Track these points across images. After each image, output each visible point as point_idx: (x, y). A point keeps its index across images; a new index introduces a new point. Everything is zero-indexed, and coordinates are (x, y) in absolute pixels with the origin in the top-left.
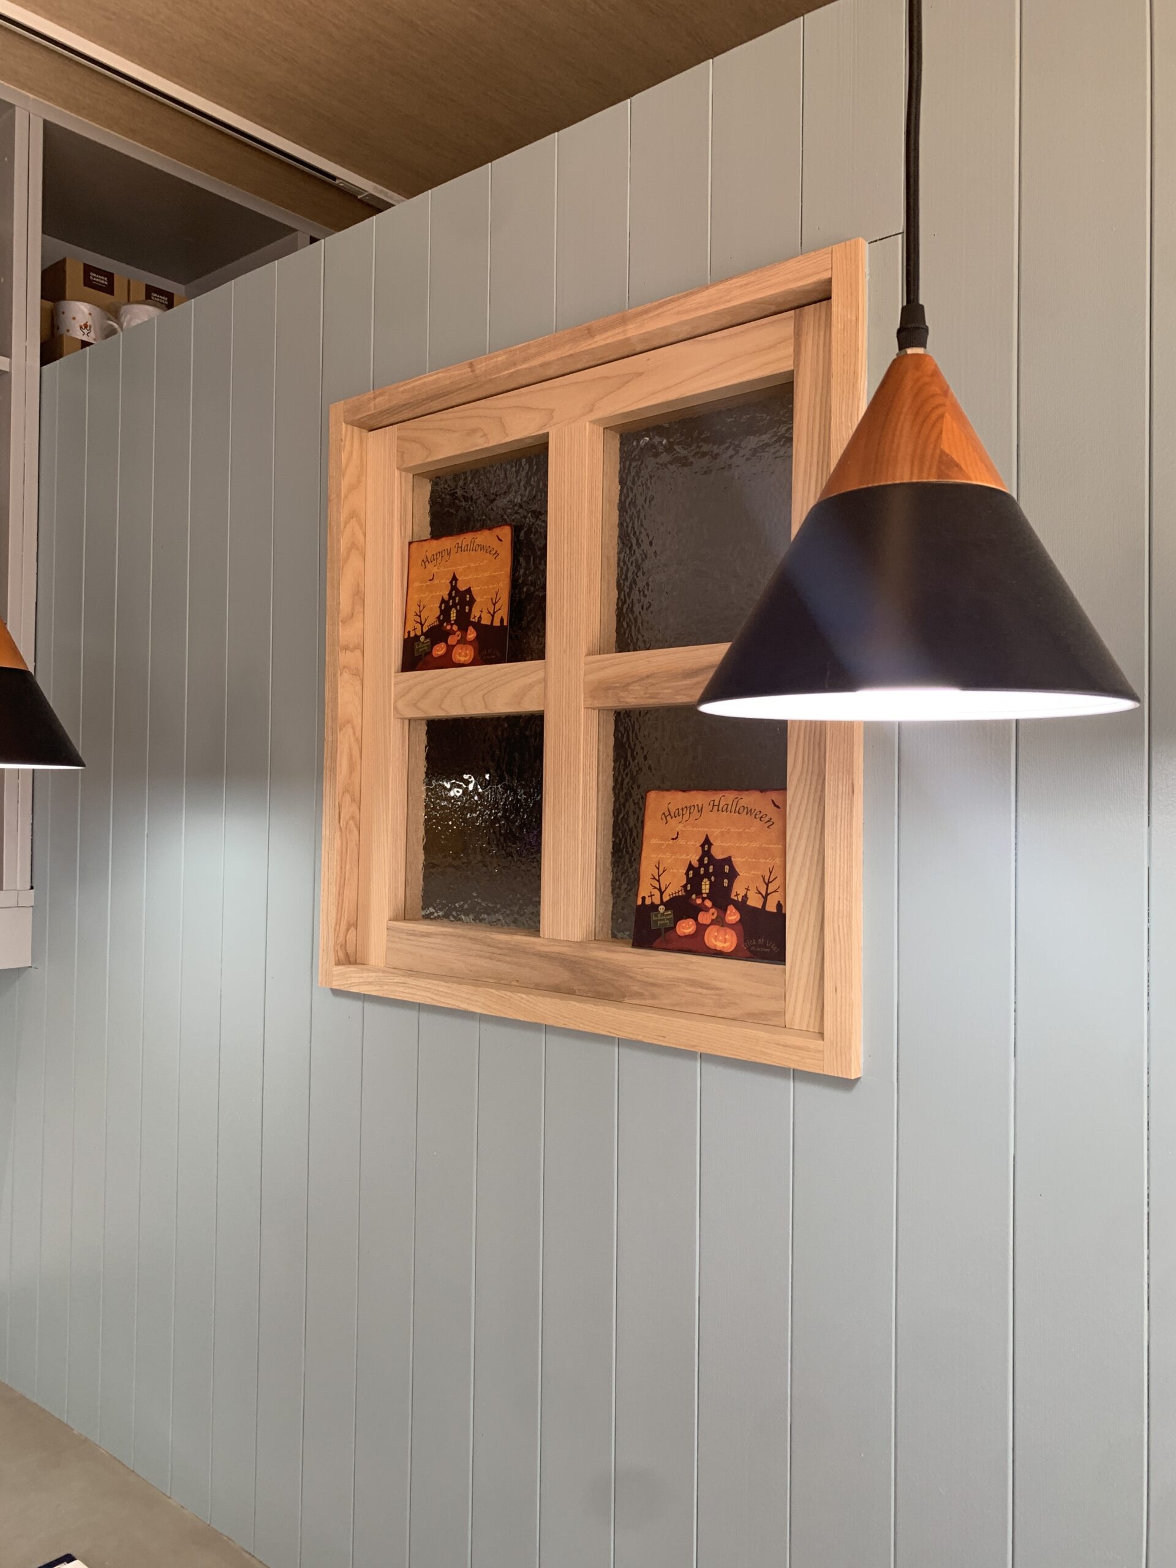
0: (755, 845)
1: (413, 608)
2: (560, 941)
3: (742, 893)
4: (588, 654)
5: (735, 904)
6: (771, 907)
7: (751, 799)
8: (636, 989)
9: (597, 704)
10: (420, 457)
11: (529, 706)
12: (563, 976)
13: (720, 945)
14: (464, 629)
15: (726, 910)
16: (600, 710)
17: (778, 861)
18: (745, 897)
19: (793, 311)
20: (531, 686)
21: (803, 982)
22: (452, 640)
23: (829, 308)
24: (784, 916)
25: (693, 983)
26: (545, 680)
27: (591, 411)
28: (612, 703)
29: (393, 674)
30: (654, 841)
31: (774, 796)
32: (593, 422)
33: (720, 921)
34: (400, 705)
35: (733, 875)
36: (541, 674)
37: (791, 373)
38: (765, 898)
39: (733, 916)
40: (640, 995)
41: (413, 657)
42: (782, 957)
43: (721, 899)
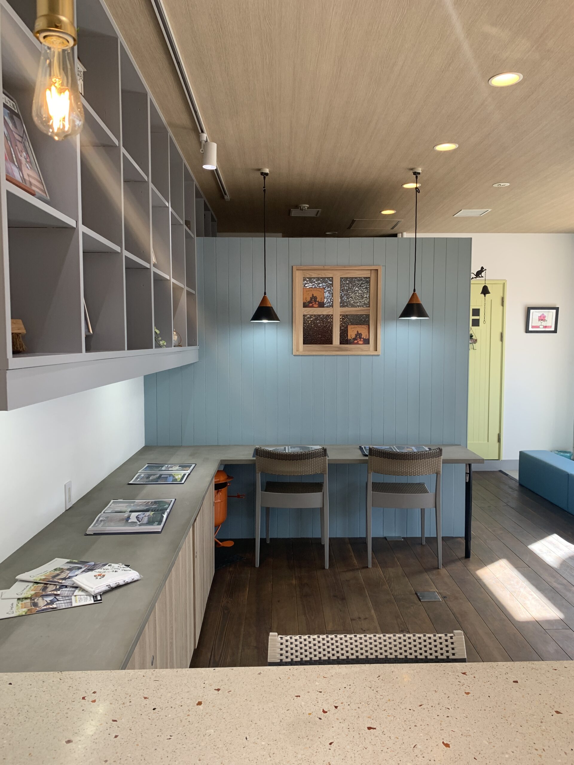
1: (304, 298)
2: (336, 345)
4: (339, 307)
7: (364, 326)
11: (330, 314)
12: (337, 349)
14: (315, 302)
16: (341, 314)
17: (369, 333)
19: (370, 270)
21: (372, 346)
22: (313, 304)
23: (377, 271)
24: (370, 339)
27: (341, 276)
29: (303, 308)
30: (350, 331)
31: (367, 325)
34: (304, 313)
35: (362, 335)
36: (332, 310)
37: (370, 277)
41: (305, 305)
42: (369, 344)
43: (360, 338)
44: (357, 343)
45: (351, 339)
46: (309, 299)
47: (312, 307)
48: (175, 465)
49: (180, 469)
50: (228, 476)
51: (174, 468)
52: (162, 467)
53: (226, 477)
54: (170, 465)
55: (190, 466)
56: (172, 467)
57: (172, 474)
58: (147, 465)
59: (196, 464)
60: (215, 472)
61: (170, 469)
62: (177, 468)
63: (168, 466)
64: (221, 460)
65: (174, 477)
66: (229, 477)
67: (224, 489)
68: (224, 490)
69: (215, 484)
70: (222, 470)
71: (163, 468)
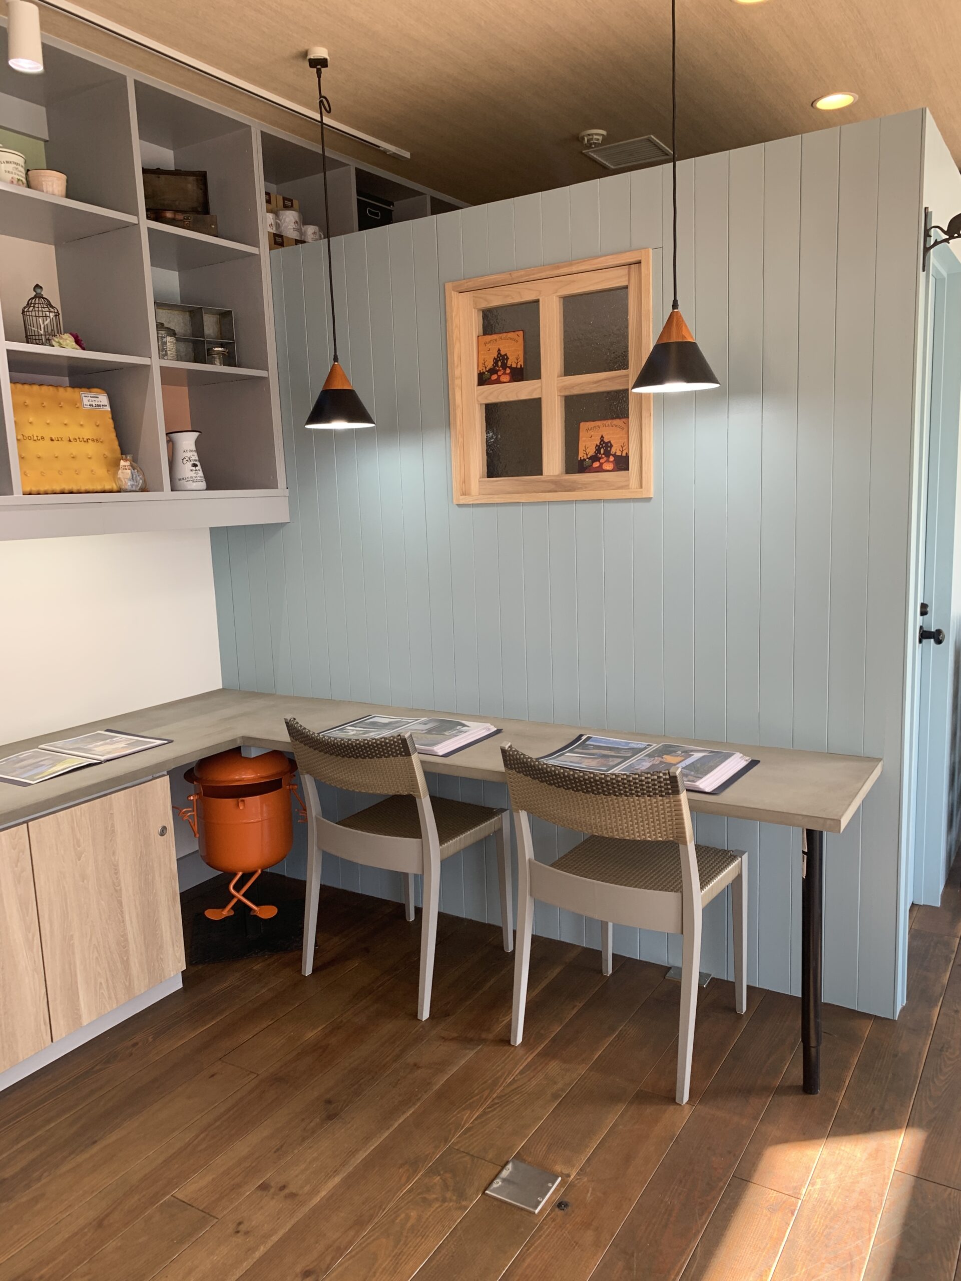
0: (618, 436)
1: (481, 361)
2: (551, 476)
3: (614, 451)
4: (558, 377)
5: (612, 455)
6: (624, 454)
7: (617, 422)
8: (579, 486)
9: (562, 394)
10: (484, 305)
11: (535, 396)
12: (552, 487)
13: (608, 468)
14: (505, 369)
15: (609, 457)
16: (561, 396)
17: (626, 440)
18: (616, 453)
19: (627, 266)
20: (535, 389)
21: (635, 474)
22: (499, 373)
23: (640, 266)
24: (629, 456)
25: (599, 481)
26: (541, 387)
27: (556, 292)
28: (567, 393)
29: (475, 387)
30: (584, 439)
31: (624, 420)
32: (556, 296)
33: (608, 461)
34: (479, 399)
35: (611, 446)
36: (540, 385)
37: (627, 285)
38: (622, 452)
39: (612, 458)
40: (581, 488)
41: (483, 380)
42: (627, 469)
43: (608, 454)
44: (600, 470)
45: (584, 460)
46: (490, 364)
47: (498, 381)
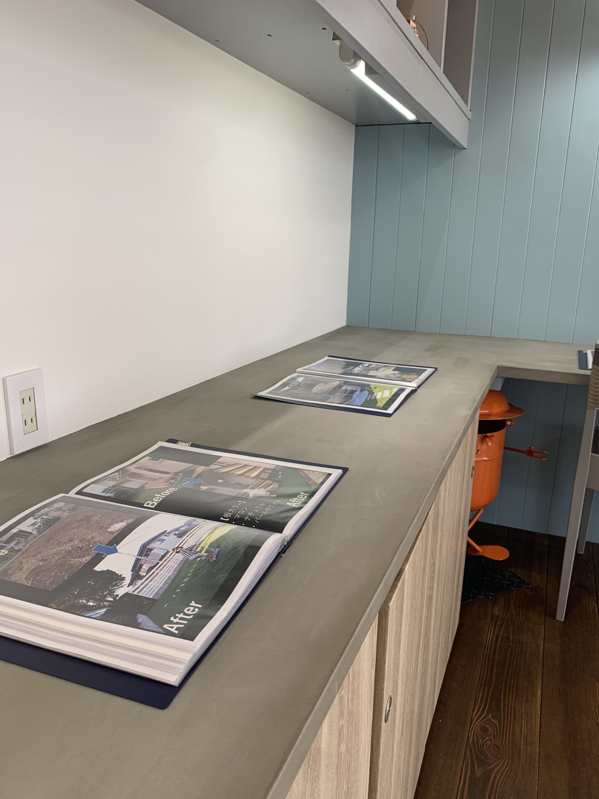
48: (386, 364)
49: (394, 374)
50: (509, 404)
51: (380, 373)
52: (356, 365)
53: (505, 407)
54: (374, 365)
55: (420, 373)
56: (377, 369)
57: (369, 385)
58: (326, 358)
59: (436, 369)
60: (483, 394)
61: (371, 373)
62: (390, 372)
63: (370, 365)
64: (499, 367)
65: (371, 393)
66: (512, 408)
67: (498, 432)
68: (498, 436)
69: (480, 421)
70: (500, 390)
71: (357, 370)
